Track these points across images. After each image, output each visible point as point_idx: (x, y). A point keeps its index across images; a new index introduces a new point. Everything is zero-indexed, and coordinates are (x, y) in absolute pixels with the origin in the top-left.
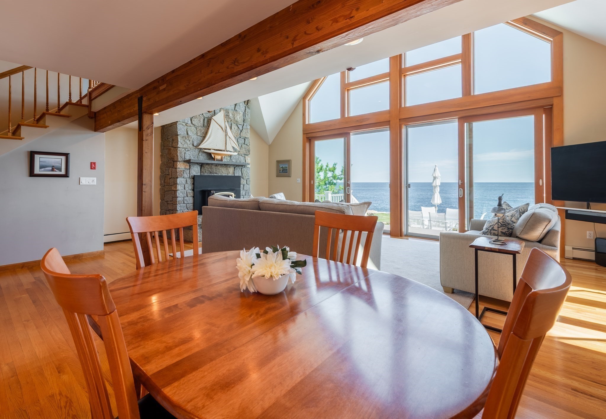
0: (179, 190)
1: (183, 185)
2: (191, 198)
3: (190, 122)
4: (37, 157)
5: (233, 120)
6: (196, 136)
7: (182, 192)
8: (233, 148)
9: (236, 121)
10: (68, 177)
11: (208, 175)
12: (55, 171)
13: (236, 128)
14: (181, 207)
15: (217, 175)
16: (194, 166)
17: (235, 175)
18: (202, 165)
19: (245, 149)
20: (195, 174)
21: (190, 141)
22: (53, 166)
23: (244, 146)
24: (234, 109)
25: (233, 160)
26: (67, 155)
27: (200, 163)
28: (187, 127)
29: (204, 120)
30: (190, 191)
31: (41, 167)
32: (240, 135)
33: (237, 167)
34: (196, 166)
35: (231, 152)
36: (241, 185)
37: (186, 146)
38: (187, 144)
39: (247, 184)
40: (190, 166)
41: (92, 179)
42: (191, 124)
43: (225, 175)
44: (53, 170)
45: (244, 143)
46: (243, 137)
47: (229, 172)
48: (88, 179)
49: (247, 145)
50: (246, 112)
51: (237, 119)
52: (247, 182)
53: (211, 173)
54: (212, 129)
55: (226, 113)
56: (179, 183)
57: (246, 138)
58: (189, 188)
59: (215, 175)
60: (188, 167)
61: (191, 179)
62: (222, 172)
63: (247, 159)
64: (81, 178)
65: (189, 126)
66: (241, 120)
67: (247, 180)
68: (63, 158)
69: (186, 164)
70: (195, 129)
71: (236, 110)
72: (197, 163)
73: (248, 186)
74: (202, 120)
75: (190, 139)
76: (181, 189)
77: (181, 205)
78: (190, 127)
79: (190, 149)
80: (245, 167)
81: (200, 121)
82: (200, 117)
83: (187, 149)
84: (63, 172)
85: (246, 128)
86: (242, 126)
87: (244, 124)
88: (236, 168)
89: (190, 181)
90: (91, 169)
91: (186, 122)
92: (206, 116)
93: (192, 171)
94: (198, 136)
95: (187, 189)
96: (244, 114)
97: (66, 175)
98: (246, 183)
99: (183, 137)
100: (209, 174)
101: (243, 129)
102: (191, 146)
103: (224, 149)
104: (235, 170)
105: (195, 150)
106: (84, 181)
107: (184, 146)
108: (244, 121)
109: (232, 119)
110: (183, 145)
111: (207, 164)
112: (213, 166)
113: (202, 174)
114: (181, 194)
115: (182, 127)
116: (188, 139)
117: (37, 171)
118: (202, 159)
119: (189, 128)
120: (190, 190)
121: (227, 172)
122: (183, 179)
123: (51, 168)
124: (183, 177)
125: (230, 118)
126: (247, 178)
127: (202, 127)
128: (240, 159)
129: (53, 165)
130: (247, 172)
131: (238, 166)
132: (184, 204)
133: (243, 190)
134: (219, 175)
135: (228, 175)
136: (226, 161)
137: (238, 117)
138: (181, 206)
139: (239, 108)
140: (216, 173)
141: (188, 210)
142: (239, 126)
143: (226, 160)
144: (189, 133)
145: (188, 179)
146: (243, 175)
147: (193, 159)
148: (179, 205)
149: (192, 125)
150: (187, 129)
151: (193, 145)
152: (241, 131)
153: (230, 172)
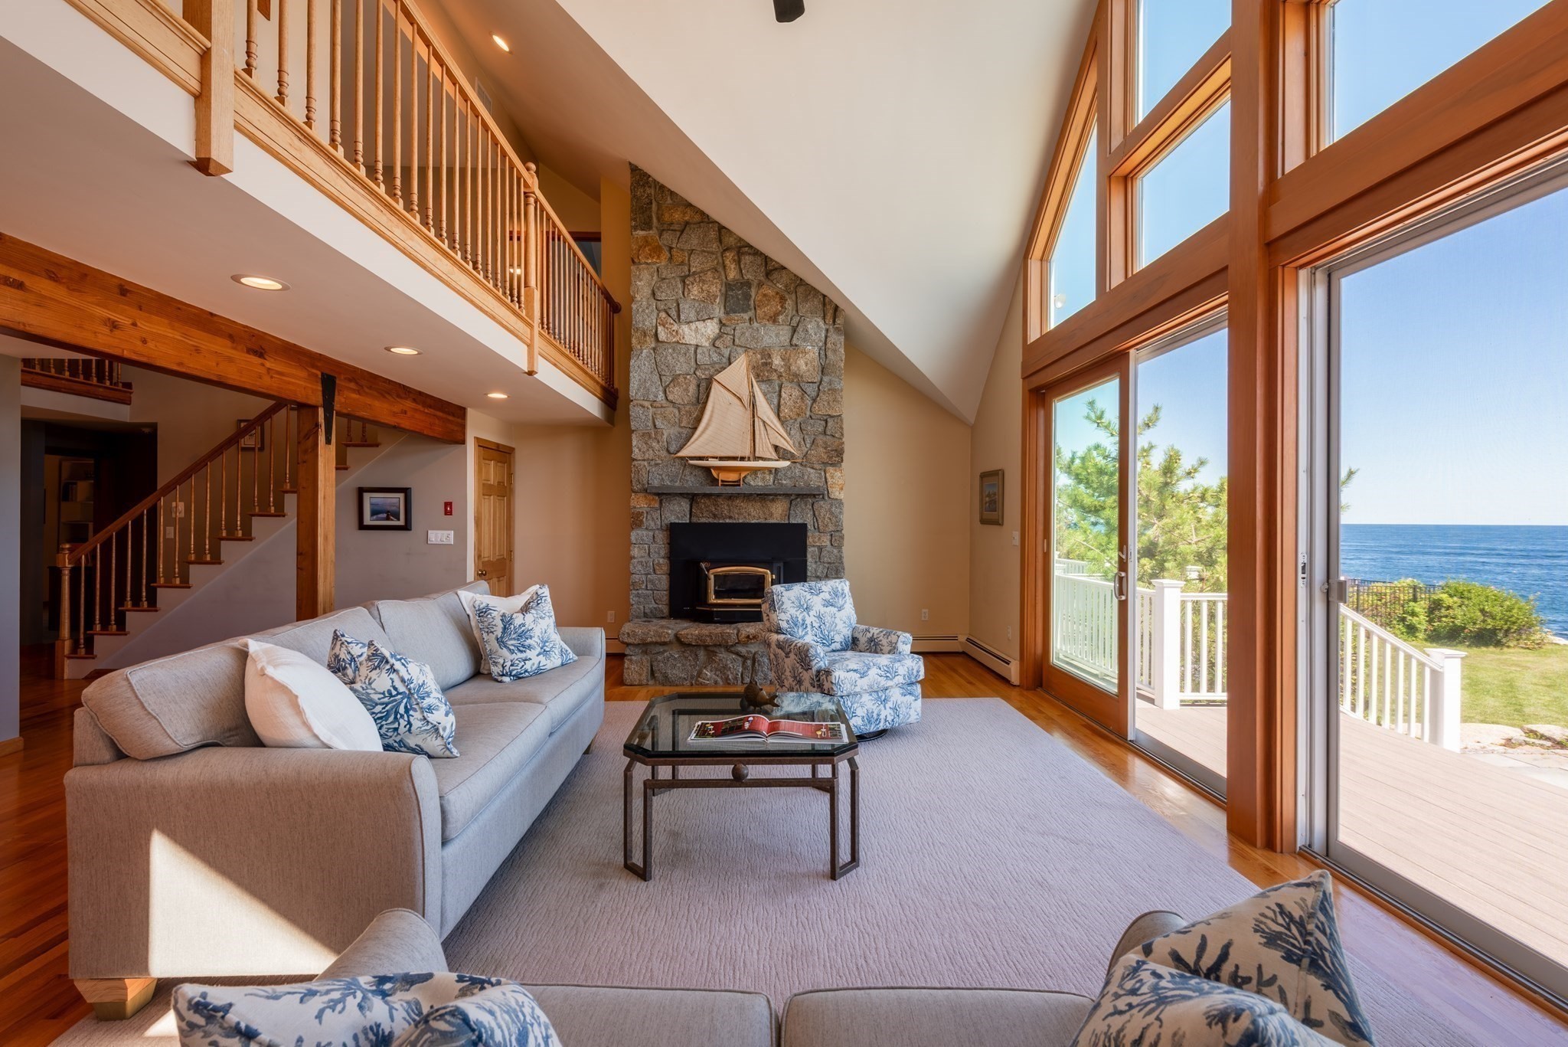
0: (634, 558)
1: (646, 546)
2: (664, 577)
3: (661, 396)
4: (367, 496)
5: (784, 375)
6: (677, 429)
7: (642, 562)
8: (776, 448)
9: (796, 375)
10: (410, 530)
11: (710, 524)
12: (392, 520)
13: (796, 393)
14: (639, 597)
15: (734, 522)
16: (670, 500)
17: (793, 521)
18: (693, 498)
19: (825, 448)
20: (673, 519)
21: (658, 442)
22: (388, 512)
23: (820, 439)
24: (787, 343)
25: (784, 482)
26: (406, 491)
27: (688, 494)
28: (654, 409)
29: (699, 386)
30: (661, 561)
31: (374, 513)
32: (811, 411)
33: (799, 500)
34: (675, 502)
35: (769, 460)
36: (810, 550)
37: (650, 454)
38: (653, 450)
39: (832, 545)
40: (661, 503)
41: (446, 533)
42: (664, 402)
43: (757, 521)
44: (388, 519)
45: (825, 433)
46: (819, 417)
47: (771, 515)
48: (440, 533)
49: (833, 436)
50: (829, 345)
51: (799, 368)
52: (831, 541)
53: (715, 516)
54: (713, 407)
55: (762, 359)
56: (634, 542)
57: (831, 416)
58: (659, 554)
59: (727, 521)
60: (657, 505)
61: (665, 533)
62: (749, 515)
63: (832, 477)
64: (429, 532)
65: (658, 407)
66: (811, 369)
67: (832, 535)
68: (401, 496)
69: (651, 498)
70: (676, 411)
71: (796, 345)
72: (681, 495)
73: (835, 551)
74: (692, 388)
75: (659, 438)
76: (639, 555)
77: (640, 592)
78: (663, 410)
79: (660, 462)
80: (823, 498)
81: (687, 390)
82: (687, 381)
83: (653, 463)
84: (401, 522)
85: (829, 390)
86: (817, 385)
87: (821, 379)
88: (794, 503)
89: (661, 538)
90: (446, 514)
91: (651, 397)
92: (703, 377)
93: (666, 512)
94: (682, 427)
95: (654, 556)
96: (822, 353)
97: (407, 527)
98: (828, 543)
99: (644, 433)
100: (711, 520)
101: (821, 394)
102: (664, 453)
103: (747, 453)
104: (792, 508)
105: (674, 462)
106: (436, 536)
107: (647, 456)
108: (822, 371)
109: (782, 370)
110: (644, 453)
111: (705, 495)
112: (720, 500)
113: (694, 520)
114: (639, 567)
115: (641, 412)
116: (656, 438)
117: (368, 520)
118: (692, 483)
119: (659, 412)
120: (663, 558)
121: (765, 514)
122: (645, 533)
123: (385, 515)
124: (646, 529)
125: (776, 371)
126: (831, 528)
127: (693, 404)
128: (806, 477)
129: (389, 508)
130: (832, 513)
131: (802, 496)
132: (648, 592)
133: (819, 563)
134: (741, 521)
135: (767, 522)
136: (760, 484)
137: (801, 362)
138: (638, 593)
139: (803, 337)
140: (730, 517)
141: (656, 606)
142: (805, 386)
143: (757, 483)
144: (657, 423)
145: (657, 532)
146: (820, 521)
147: (669, 484)
148: (634, 592)
149: (668, 403)
150: (655, 414)
151: (668, 451)
152: (814, 400)
153: (777, 513)
